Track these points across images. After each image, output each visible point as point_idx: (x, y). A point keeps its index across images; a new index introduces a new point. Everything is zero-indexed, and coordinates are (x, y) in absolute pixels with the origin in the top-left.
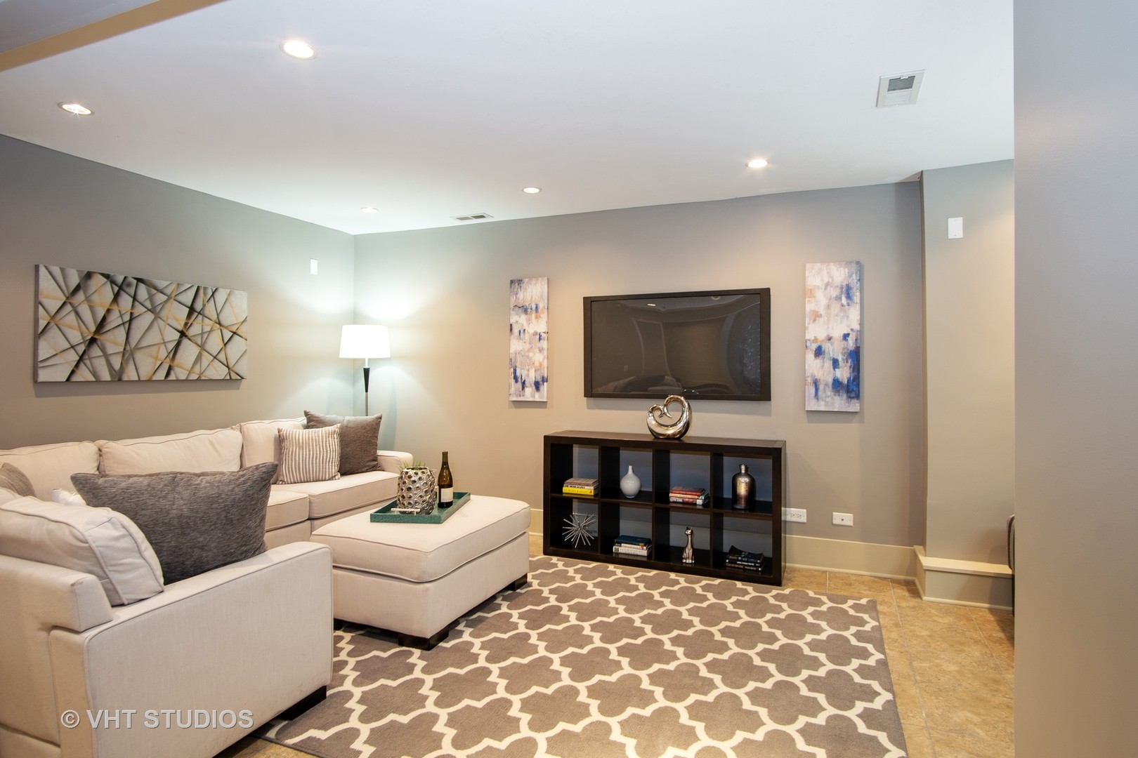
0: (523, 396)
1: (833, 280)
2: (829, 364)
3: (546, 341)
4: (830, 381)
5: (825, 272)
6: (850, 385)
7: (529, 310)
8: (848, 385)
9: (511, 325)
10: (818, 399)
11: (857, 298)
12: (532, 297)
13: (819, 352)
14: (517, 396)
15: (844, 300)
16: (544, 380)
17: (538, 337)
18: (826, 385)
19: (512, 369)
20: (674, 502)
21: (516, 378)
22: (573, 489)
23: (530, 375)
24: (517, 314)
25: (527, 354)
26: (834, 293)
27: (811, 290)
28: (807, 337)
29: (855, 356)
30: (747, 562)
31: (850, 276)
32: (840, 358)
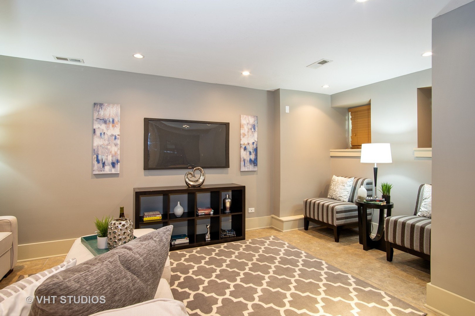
0: (104, 171)
1: (249, 122)
2: (248, 153)
3: (119, 140)
4: (249, 159)
5: (247, 119)
6: (255, 161)
7: (108, 122)
8: (254, 161)
9: (94, 130)
10: (245, 166)
11: (256, 130)
12: (110, 115)
13: (245, 149)
14: (99, 171)
15: (253, 130)
16: (118, 161)
17: (114, 137)
18: (247, 161)
19: (95, 156)
20: (201, 215)
21: (98, 161)
22: (150, 218)
23: (109, 159)
24: (99, 123)
25: (106, 147)
26: (250, 127)
27: (243, 125)
28: (241, 143)
29: (256, 150)
30: (231, 233)
31: (255, 121)
32: (252, 151)
